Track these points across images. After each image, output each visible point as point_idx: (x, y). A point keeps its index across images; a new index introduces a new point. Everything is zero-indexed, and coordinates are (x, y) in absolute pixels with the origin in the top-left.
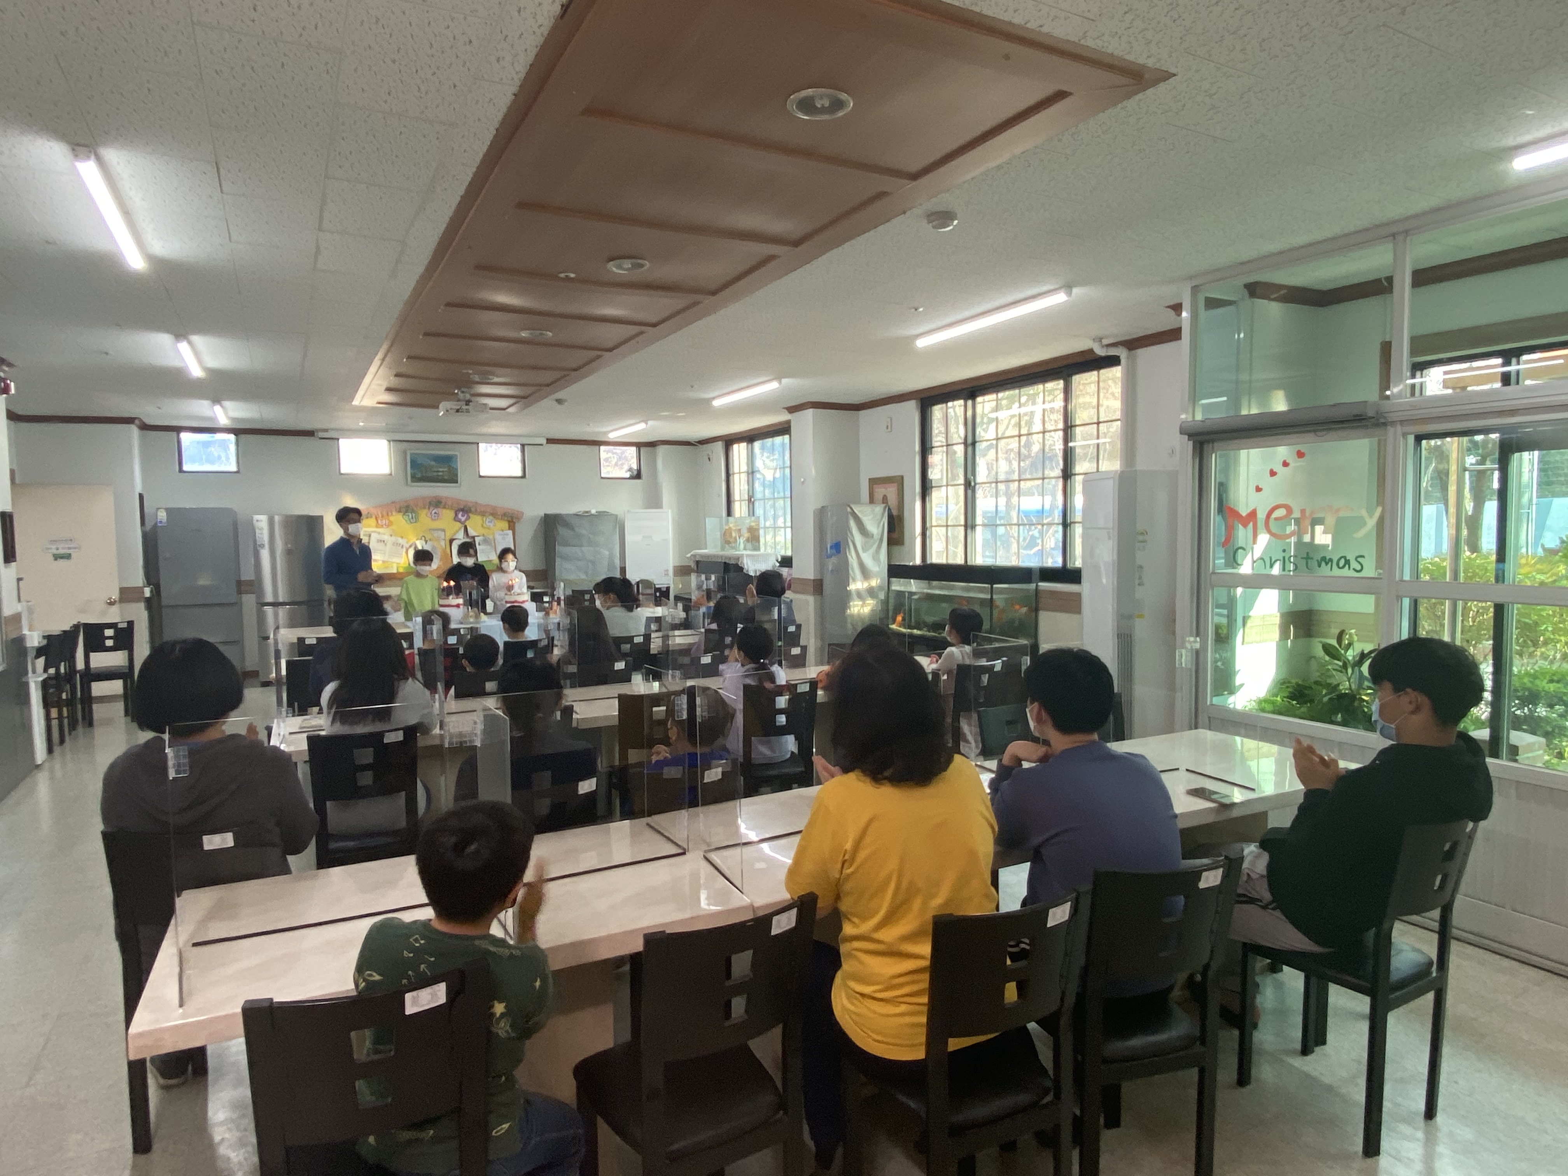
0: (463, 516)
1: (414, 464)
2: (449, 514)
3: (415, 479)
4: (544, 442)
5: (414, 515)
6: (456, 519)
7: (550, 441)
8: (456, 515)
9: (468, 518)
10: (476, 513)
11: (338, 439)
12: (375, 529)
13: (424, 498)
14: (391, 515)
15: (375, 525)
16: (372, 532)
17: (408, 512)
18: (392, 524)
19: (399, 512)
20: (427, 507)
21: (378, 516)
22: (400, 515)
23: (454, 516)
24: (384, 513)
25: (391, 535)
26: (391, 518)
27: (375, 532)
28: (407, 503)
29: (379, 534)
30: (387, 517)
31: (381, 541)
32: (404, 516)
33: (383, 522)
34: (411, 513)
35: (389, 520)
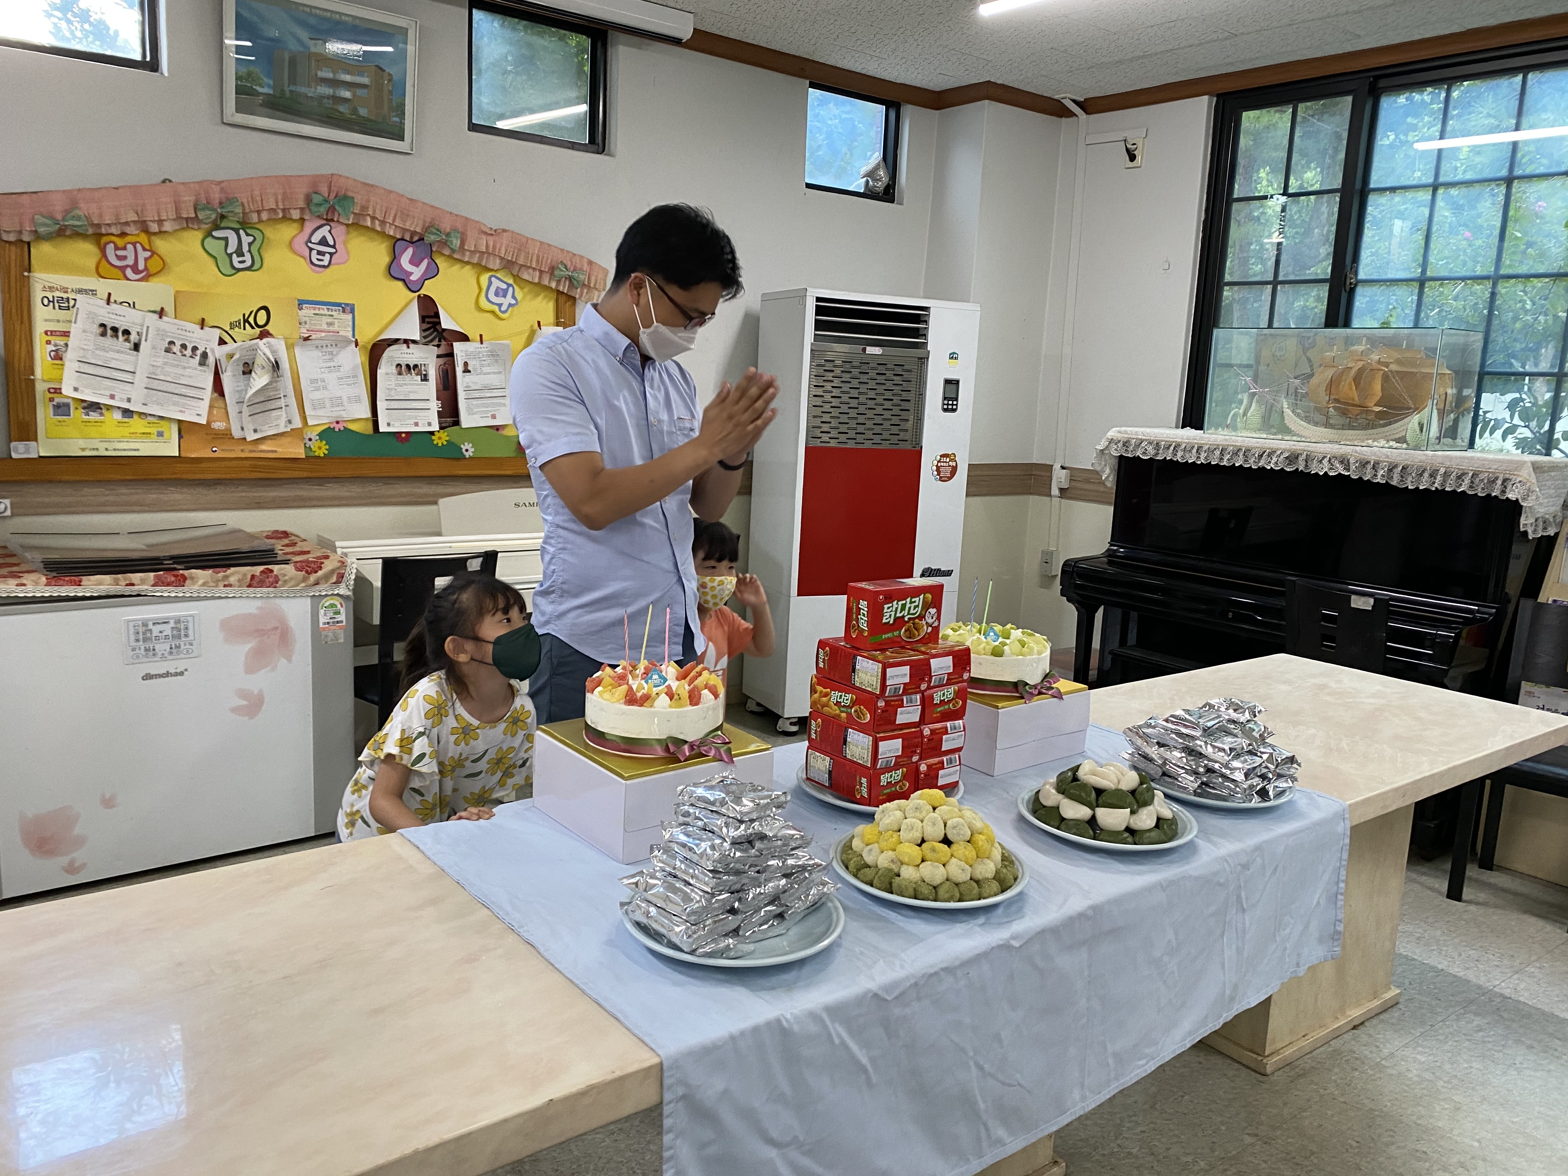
0: (415, 262)
2: (369, 251)
5: (246, 240)
6: (394, 272)
8: (395, 258)
9: (435, 269)
10: (458, 255)
12: (92, 282)
13: (286, 181)
14: (161, 232)
15: (93, 266)
16: (80, 291)
17: (222, 225)
18: (164, 267)
19: (189, 223)
20: (296, 214)
21: (103, 231)
22: (194, 238)
23: (386, 259)
24: (129, 220)
25: (161, 313)
26: (161, 245)
27: (93, 292)
28: (222, 190)
29: (108, 302)
30: (143, 238)
31: (115, 330)
32: (209, 240)
33: (124, 258)
34: (236, 231)
35: (153, 253)
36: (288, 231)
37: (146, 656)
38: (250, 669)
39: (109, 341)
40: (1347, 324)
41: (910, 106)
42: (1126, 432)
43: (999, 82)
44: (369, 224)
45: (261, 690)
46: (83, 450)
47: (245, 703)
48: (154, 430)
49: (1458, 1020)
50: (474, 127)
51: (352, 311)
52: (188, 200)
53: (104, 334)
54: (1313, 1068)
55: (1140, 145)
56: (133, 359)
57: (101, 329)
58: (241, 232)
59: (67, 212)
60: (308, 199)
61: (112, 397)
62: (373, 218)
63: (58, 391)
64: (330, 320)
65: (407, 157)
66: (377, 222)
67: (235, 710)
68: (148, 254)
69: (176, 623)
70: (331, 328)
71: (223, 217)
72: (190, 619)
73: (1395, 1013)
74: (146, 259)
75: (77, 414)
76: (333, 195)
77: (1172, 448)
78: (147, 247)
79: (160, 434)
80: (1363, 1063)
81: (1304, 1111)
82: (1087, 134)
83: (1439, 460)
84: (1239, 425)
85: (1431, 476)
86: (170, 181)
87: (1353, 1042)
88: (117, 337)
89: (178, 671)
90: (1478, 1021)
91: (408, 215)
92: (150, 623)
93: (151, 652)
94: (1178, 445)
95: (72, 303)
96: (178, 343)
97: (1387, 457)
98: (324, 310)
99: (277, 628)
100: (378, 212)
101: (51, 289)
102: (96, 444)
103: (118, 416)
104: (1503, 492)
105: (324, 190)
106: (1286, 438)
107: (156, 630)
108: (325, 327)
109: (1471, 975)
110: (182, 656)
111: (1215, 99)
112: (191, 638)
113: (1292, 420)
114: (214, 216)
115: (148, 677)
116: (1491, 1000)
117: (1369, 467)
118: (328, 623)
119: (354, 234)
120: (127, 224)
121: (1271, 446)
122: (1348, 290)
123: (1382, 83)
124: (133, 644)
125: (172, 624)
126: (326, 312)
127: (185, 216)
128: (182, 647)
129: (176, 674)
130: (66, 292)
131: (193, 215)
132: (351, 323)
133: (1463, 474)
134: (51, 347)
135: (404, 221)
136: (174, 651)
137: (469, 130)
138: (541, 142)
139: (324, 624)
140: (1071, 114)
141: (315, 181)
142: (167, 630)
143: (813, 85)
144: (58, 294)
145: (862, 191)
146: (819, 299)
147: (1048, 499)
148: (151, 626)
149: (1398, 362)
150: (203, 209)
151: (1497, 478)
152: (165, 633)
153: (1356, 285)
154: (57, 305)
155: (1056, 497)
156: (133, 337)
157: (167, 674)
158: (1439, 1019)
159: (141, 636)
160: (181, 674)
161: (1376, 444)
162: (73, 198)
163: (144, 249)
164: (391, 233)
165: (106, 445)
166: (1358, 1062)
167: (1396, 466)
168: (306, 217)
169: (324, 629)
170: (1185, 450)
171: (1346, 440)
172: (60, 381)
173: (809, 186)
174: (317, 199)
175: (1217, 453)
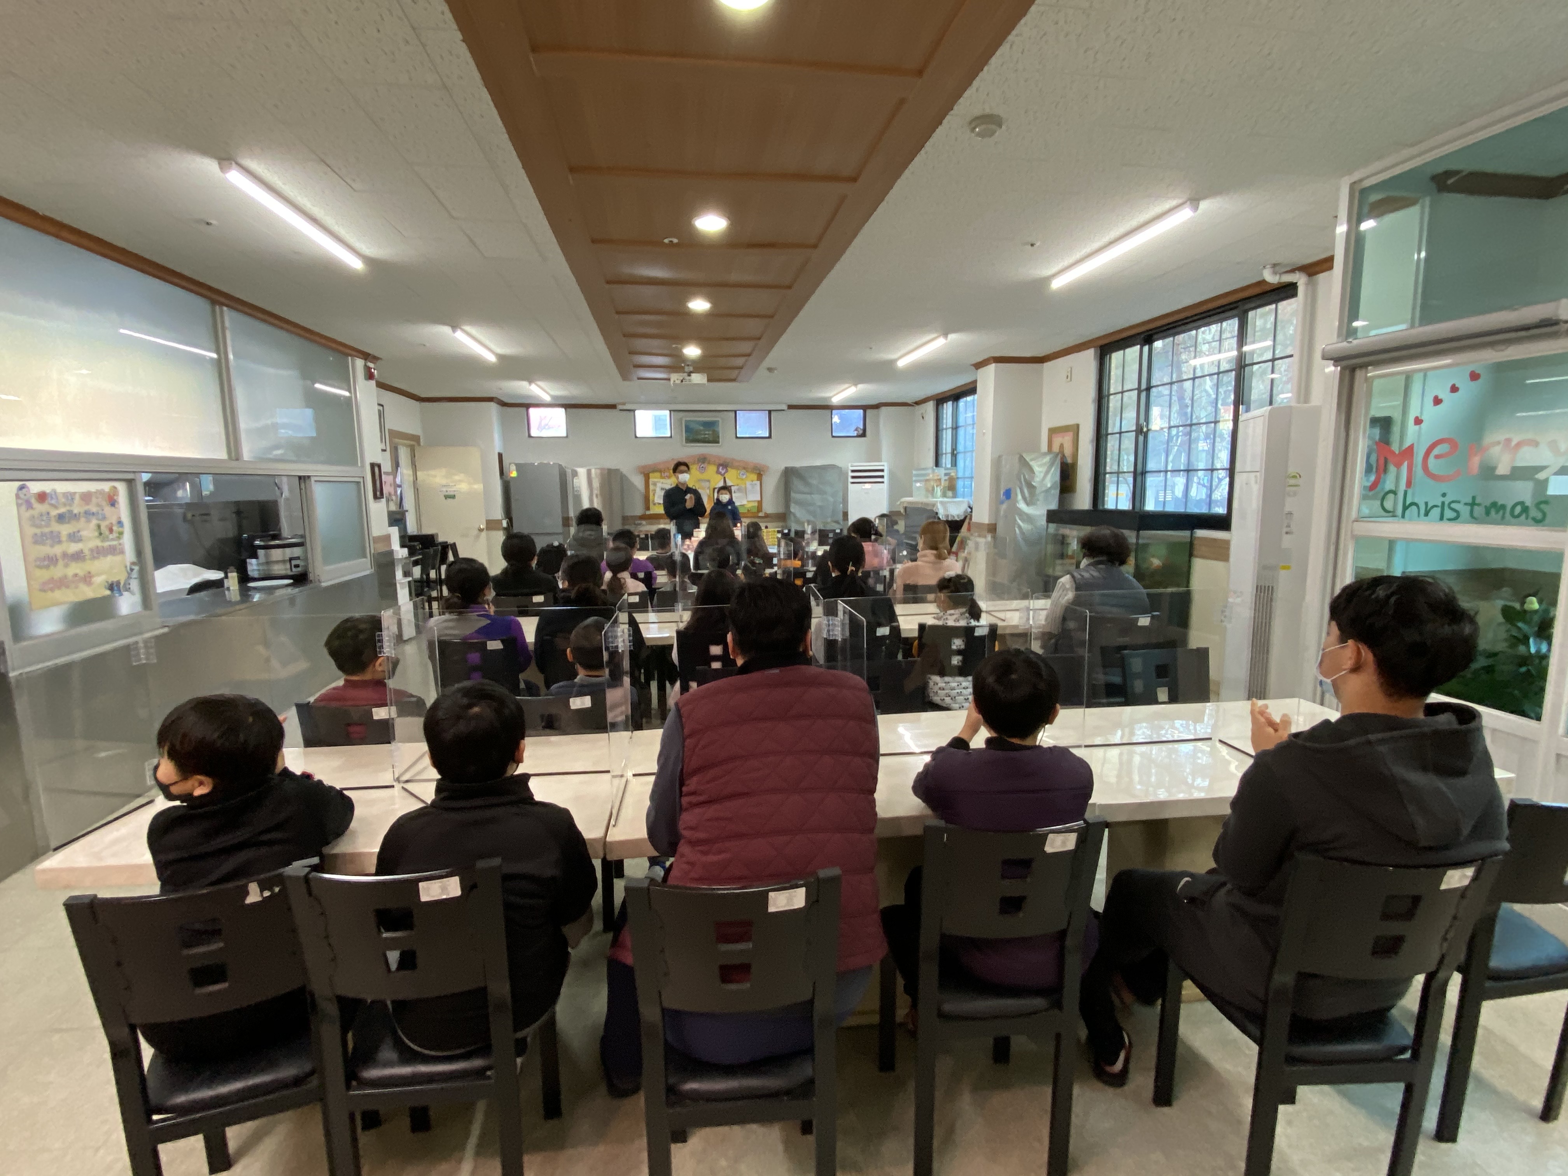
0: (723, 469)
1: (688, 429)
2: (712, 469)
3: (690, 440)
4: (785, 407)
6: (718, 472)
7: (791, 407)
8: (718, 469)
9: (727, 471)
10: (733, 467)
11: (634, 411)
65: (720, 447)
101: (653, 482)
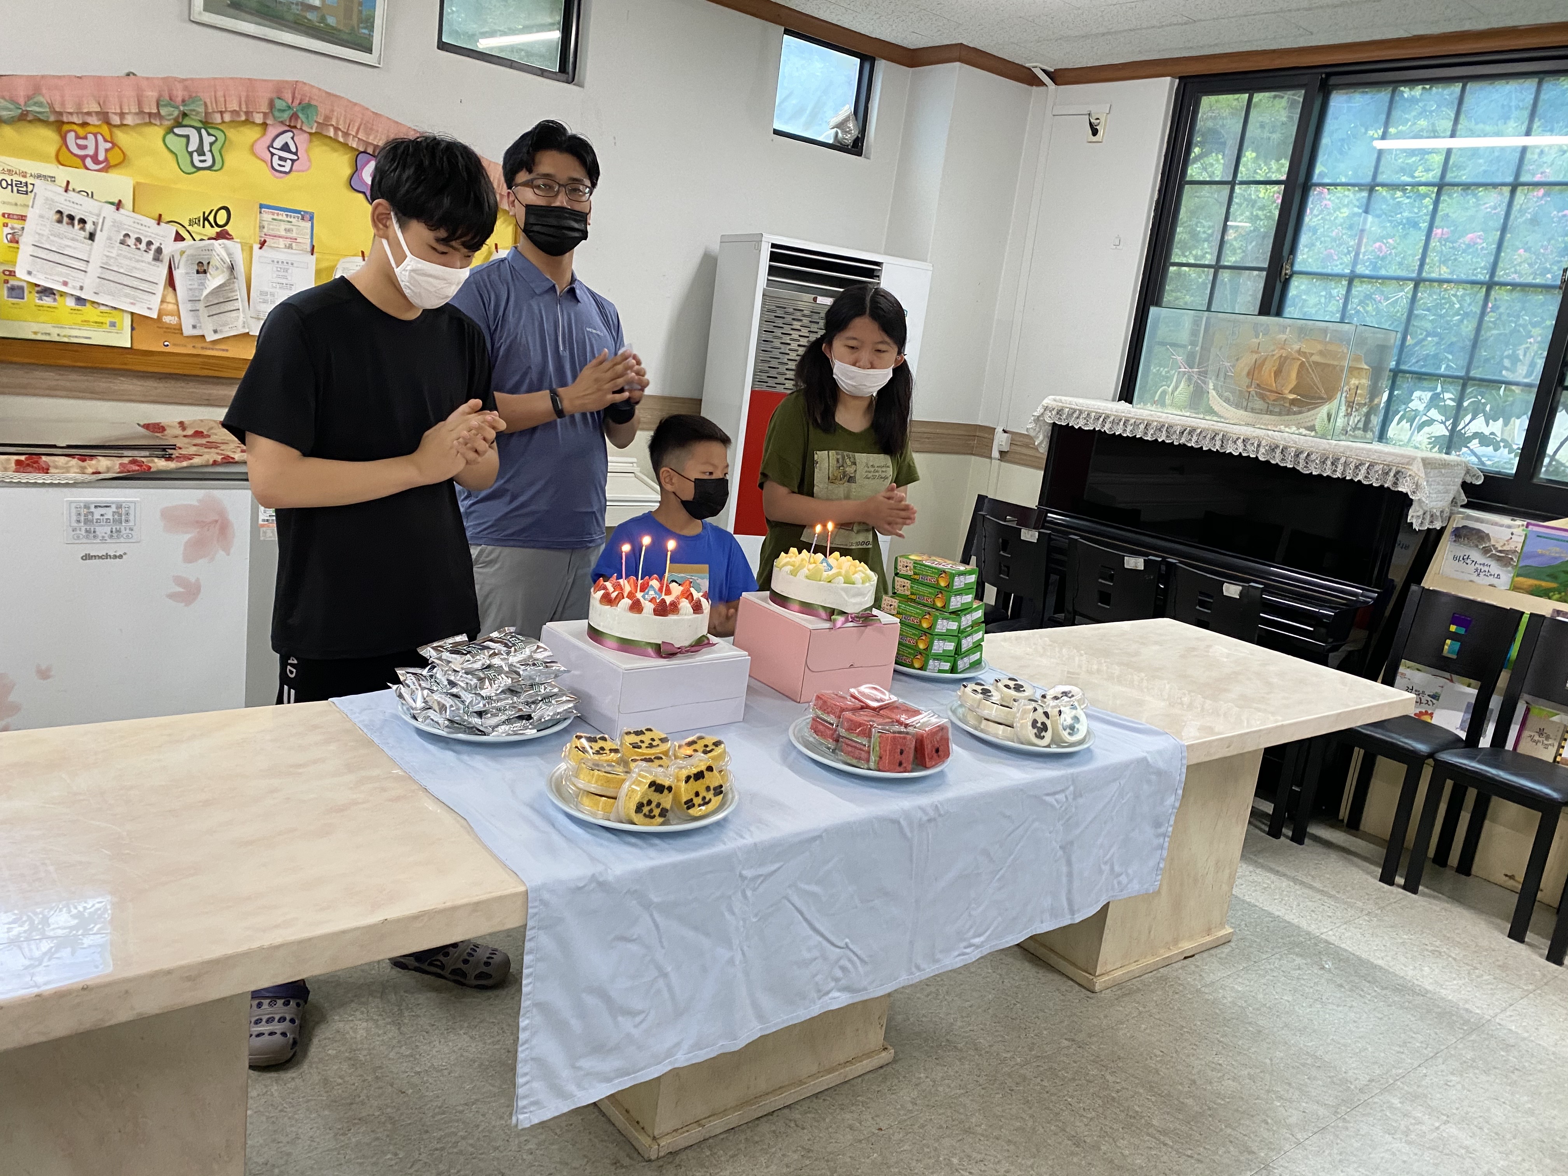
5: (207, 140)
12: (51, 169)
13: (251, 83)
14: (122, 125)
15: (53, 153)
16: (39, 176)
17: (185, 123)
18: (124, 161)
19: (151, 118)
20: (258, 118)
21: (65, 119)
22: (156, 133)
23: (347, 171)
24: (91, 110)
25: (119, 205)
26: (122, 137)
27: (53, 179)
28: (186, 88)
29: (66, 190)
30: (105, 130)
31: (71, 218)
32: (171, 136)
33: (84, 147)
34: (198, 130)
35: (114, 145)
36: (250, 134)
37: (87, 538)
38: (189, 559)
39: (64, 228)
40: (1279, 313)
41: (884, 61)
42: (1061, 401)
43: (971, 45)
44: (331, 133)
45: (198, 580)
46: (35, 333)
47: (182, 590)
48: (107, 320)
49: (1280, 960)
50: (442, 46)
51: (311, 219)
52: (151, 95)
53: (60, 221)
54: (1139, 989)
55: (1103, 120)
56: (88, 248)
57: (58, 216)
58: (203, 131)
59: (29, 98)
60: (271, 105)
61: (65, 284)
62: (337, 129)
63: (12, 274)
64: (288, 226)
65: (375, 70)
66: (340, 133)
67: (172, 596)
68: (109, 145)
69: (117, 508)
70: (289, 235)
71: (185, 115)
72: (132, 506)
73: (1226, 949)
74: (107, 150)
75: (31, 298)
76: (297, 102)
77: (1101, 419)
78: (108, 138)
79: (113, 324)
80: (1185, 988)
81: (1122, 1023)
82: (1054, 104)
83: (1342, 450)
84: (1168, 402)
85: (1333, 464)
86: (134, 74)
87: (1180, 971)
88: (73, 226)
89: (118, 554)
90: (1299, 961)
91: (371, 129)
92: (92, 506)
93: (91, 534)
94: (1107, 417)
95: (30, 187)
96: (134, 236)
97: (1295, 443)
98: (283, 216)
99: (217, 521)
100: (341, 122)
101: (10, 172)
102: (48, 328)
103: (71, 303)
104: (1395, 484)
105: (288, 97)
106: (1207, 418)
107: (97, 513)
108: (283, 233)
109: (1304, 924)
110: (122, 540)
111: (1177, 81)
112: (131, 524)
113: (1214, 400)
114: (176, 113)
115: (87, 557)
116: (1316, 945)
117: (1278, 451)
118: (268, 520)
119: (316, 142)
120: (89, 114)
121: (1193, 424)
122: (1283, 280)
123: (1333, 80)
124: (75, 524)
125: (114, 508)
126: (284, 218)
127: (147, 110)
128: (123, 531)
129: (115, 557)
130: (25, 176)
131: (155, 111)
132: (309, 231)
133: (1360, 465)
134: (7, 230)
135: (368, 135)
136: (115, 535)
137: (438, 48)
138: (511, 67)
139: (264, 520)
140: (1041, 83)
141: (279, 88)
142: (109, 513)
143: (787, 32)
144: (16, 178)
145: (831, 141)
146: (774, 246)
147: (988, 460)
148: (92, 509)
149: (1321, 353)
150: (165, 106)
151: (1390, 470)
152: (106, 517)
153: (1291, 276)
154: (15, 189)
155: (995, 459)
156: (89, 227)
157: (107, 556)
158: (1264, 957)
159: (82, 518)
160: (121, 557)
161: (1287, 429)
162: (36, 84)
163: (106, 141)
164: (354, 146)
165: (57, 331)
166: (1181, 988)
167: (1302, 452)
168: (268, 122)
169: (263, 526)
170: (1113, 422)
171: (1261, 424)
172: (14, 264)
173: (777, 132)
174: (279, 104)
175: (1142, 427)
